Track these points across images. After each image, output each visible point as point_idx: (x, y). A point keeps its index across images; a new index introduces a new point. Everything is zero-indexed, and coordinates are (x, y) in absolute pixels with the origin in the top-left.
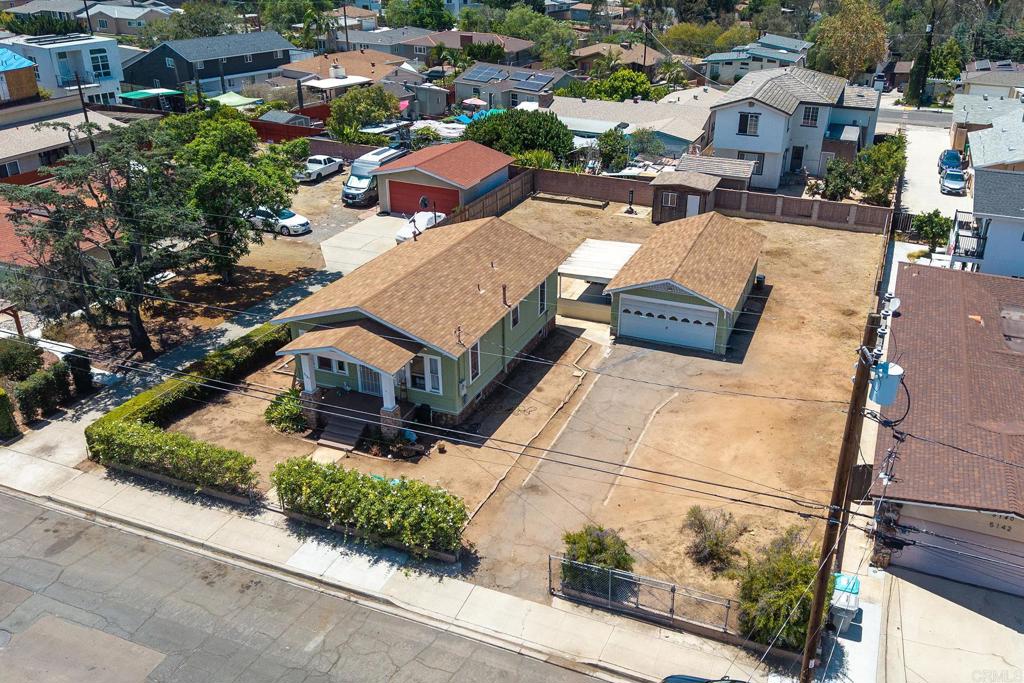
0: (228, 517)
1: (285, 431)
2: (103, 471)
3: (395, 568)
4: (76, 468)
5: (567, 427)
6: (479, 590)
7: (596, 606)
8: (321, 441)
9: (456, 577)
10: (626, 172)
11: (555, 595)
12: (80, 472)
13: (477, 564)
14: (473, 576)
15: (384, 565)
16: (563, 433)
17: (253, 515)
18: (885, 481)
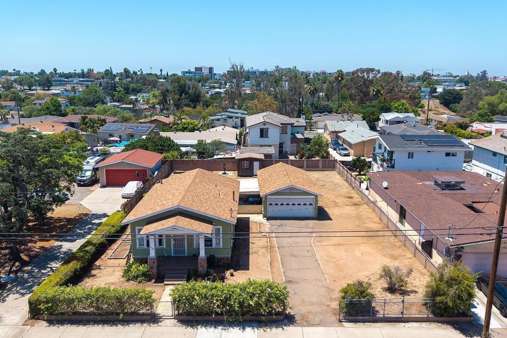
0: (143, 328)
1: (141, 282)
2: (45, 324)
3: (256, 329)
4: (24, 325)
5: (280, 255)
6: (305, 329)
7: (364, 321)
8: (165, 283)
9: (290, 326)
10: (215, 157)
11: (342, 322)
12: (29, 327)
13: (294, 318)
14: (297, 323)
15: (249, 330)
16: (281, 258)
17: (157, 323)
18: (451, 239)
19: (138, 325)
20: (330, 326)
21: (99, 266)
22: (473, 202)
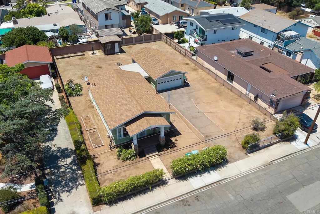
2: (106, 206)
3: (215, 171)
4: (94, 211)
5: (187, 119)
6: (235, 163)
7: (256, 151)
9: (228, 164)
11: (247, 154)
12: (99, 212)
15: (212, 172)
16: (189, 121)
17: (166, 184)
18: (274, 96)
19: (158, 188)
20: (244, 158)
21: (94, 155)
22: (263, 64)
